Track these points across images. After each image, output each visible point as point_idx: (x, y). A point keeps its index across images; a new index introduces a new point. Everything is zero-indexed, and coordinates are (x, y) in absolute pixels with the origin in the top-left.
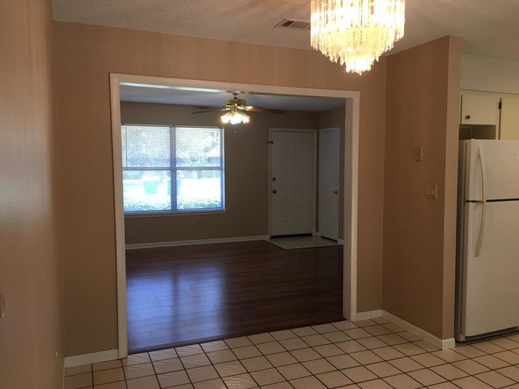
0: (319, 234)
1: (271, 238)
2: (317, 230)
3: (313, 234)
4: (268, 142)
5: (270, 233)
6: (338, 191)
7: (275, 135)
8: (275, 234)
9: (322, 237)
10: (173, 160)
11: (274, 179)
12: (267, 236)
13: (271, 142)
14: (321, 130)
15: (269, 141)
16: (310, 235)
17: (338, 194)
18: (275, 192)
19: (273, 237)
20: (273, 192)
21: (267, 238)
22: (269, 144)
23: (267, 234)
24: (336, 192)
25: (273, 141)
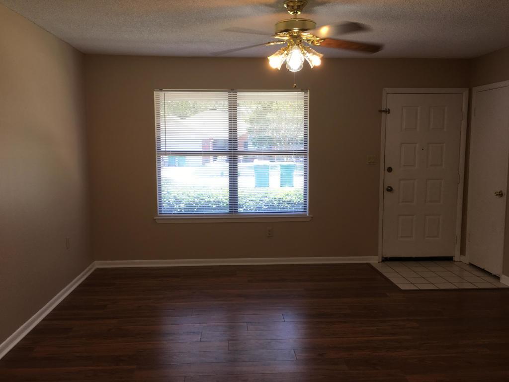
0: (466, 259)
1: (383, 261)
2: (463, 252)
3: (456, 259)
4: (381, 111)
5: (380, 252)
6: (505, 192)
7: (394, 99)
8: (389, 255)
9: (471, 265)
10: (233, 139)
11: (390, 170)
12: (376, 257)
13: (385, 111)
15: (383, 109)
16: (450, 259)
17: (505, 197)
18: (390, 189)
19: (385, 260)
20: (388, 190)
21: (374, 260)
22: (383, 114)
23: (377, 255)
24: (500, 194)
25: (389, 109)
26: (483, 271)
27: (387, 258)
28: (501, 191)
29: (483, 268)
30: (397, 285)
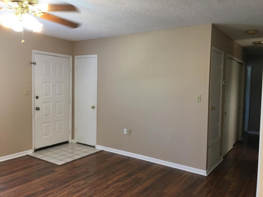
0: (75, 141)
1: (35, 151)
2: (73, 138)
3: (70, 142)
4: (31, 63)
5: (33, 147)
6: (96, 106)
7: (37, 57)
8: (38, 147)
9: (78, 143)
11: (37, 97)
13: (33, 63)
14: (76, 57)
15: (32, 62)
16: (67, 142)
17: (96, 109)
18: (38, 109)
19: (36, 150)
20: (37, 109)
21: (30, 152)
22: (32, 65)
23: (32, 149)
24: (93, 108)
25: (35, 62)
26: (85, 145)
27: (37, 149)
28: (93, 106)
29: (85, 144)
30: (54, 163)
